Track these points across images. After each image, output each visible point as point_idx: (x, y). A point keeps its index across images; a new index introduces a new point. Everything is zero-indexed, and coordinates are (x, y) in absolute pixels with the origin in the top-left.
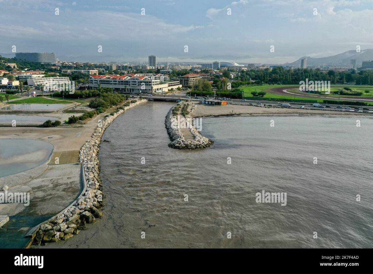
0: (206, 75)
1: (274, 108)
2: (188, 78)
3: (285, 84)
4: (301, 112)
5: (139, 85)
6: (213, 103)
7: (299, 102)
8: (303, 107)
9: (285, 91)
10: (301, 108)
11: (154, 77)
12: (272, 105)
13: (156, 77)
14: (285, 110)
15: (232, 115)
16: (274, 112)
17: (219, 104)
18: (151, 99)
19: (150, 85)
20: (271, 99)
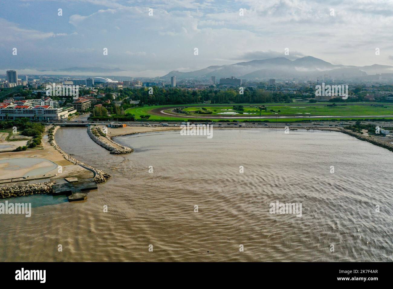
0: (92, 99)
1: (158, 127)
2: (80, 103)
3: (161, 105)
4: (175, 129)
5: (44, 113)
6: (116, 126)
7: (173, 122)
8: (176, 125)
9: (162, 112)
10: (175, 126)
11: (44, 102)
12: (157, 125)
13: (45, 103)
14: (165, 128)
15: (134, 134)
16: (159, 130)
17: (121, 126)
18: (63, 125)
19: (55, 113)
20: (155, 120)
